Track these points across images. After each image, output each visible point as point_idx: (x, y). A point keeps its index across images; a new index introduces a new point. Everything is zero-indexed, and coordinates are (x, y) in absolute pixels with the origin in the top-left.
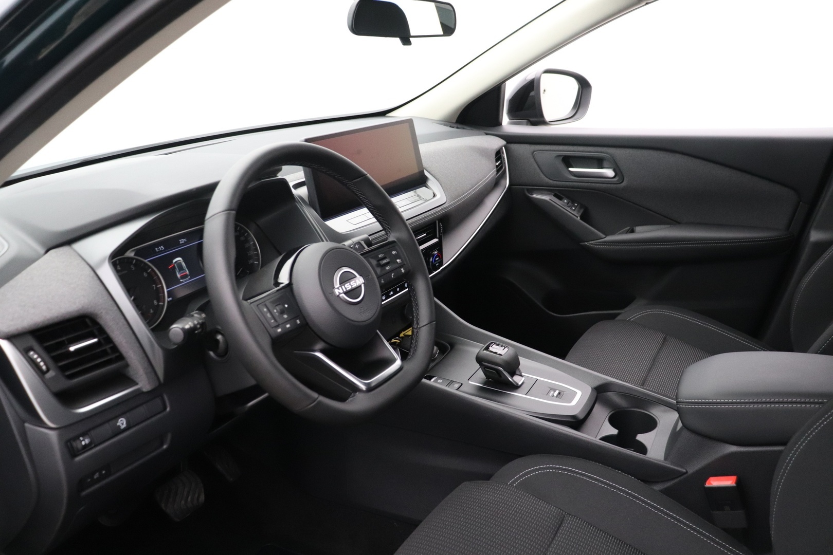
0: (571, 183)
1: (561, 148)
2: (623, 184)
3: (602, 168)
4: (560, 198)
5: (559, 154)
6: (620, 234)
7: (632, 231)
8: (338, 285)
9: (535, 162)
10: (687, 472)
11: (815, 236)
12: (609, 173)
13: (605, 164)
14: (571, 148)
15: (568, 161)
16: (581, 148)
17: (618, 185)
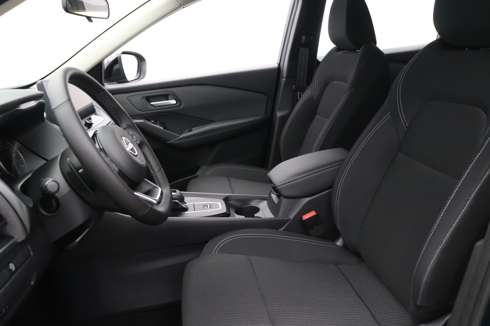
0: (153, 111)
1: (144, 92)
2: (182, 106)
3: (168, 100)
4: (149, 120)
5: (143, 96)
6: (185, 133)
7: (191, 131)
8: (126, 146)
9: (130, 103)
10: (290, 219)
11: (279, 114)
12: (174, 102)
13: (170, 97)
14: (149, 92)
15: (149, 99)
16: (156, 91)
17: (179, 107)
